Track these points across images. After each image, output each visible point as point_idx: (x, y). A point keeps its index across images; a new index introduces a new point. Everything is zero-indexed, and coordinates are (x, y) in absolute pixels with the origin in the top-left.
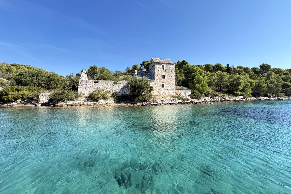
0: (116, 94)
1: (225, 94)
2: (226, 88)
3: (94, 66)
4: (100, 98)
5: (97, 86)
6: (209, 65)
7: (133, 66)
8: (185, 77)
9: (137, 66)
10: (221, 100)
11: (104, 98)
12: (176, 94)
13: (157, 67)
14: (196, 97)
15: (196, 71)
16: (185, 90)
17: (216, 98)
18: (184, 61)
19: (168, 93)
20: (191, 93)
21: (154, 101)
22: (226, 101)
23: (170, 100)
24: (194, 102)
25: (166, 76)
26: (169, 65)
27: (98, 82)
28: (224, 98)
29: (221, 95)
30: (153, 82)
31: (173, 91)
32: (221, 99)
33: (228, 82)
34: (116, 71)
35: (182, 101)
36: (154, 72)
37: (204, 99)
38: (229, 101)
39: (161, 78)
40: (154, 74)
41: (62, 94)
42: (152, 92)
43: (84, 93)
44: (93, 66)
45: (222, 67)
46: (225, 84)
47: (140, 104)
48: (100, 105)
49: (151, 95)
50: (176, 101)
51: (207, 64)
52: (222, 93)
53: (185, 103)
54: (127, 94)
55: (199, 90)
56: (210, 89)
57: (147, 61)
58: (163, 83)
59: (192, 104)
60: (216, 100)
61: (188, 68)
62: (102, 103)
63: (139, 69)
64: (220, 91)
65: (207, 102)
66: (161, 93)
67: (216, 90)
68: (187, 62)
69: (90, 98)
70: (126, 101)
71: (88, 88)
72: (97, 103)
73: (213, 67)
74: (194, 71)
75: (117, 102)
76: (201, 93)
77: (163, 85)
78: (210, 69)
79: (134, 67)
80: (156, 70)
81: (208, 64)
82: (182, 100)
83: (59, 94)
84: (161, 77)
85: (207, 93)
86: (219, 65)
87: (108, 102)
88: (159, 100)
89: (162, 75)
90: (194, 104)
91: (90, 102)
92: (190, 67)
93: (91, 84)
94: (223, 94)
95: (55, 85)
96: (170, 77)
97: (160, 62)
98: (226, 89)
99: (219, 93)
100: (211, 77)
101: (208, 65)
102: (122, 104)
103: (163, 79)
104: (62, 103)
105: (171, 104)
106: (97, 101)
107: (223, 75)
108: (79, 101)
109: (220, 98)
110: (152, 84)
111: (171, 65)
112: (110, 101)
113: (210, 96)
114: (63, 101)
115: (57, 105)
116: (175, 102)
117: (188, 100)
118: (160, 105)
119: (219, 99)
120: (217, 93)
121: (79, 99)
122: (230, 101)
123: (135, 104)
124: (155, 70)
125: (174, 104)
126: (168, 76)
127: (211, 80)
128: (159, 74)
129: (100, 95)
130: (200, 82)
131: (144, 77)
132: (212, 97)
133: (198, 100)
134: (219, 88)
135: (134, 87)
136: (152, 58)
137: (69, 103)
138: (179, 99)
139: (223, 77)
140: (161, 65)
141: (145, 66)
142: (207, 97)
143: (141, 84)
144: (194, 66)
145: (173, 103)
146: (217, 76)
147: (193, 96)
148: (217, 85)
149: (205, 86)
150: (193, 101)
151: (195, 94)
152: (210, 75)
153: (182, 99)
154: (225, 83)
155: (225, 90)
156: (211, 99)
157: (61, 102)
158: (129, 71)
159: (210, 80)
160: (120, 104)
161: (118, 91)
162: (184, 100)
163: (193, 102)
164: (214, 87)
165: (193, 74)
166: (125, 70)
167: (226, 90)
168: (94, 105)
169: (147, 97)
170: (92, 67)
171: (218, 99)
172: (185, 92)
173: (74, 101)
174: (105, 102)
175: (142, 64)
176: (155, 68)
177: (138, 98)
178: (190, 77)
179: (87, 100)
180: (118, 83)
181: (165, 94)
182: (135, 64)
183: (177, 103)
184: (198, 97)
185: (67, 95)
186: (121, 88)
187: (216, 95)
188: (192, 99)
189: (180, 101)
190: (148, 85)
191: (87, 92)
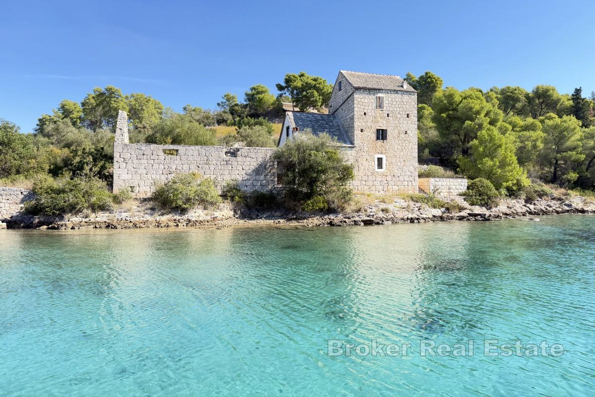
0: (239, 191)
1: (572, 189)
2: (574, 170)
3: (108, 90)
4: (193, 204)
6: (515, 90)
7: (250, 92)
8: (442, 135)
9: (262, 92)
10: (557, 209)
11: (205, 202)
12: (421, 190)
13: (362, 103)
14: (484, 199)
15: (478, 113)
16: (443, 177)
17: (541, 204)
18: (427, 74)
19: (396, 188)
20: (468, 188)
21: (359, 211)
22: (574, 212)
23: (407, 208)
24: (479, 215)
25: (389, 133)
26: (398, 97)
27: (177, 151)
28: (567, 202)
29: (558, 192)
30: (349, 152)
31: (411, 179)
32: (557, 206)
33: (580, 149)
34: (185, 109)
35: (444, 213)
36: (352, 119)
37: (508, 207)
38: (583, 211)
39: (375, 138)
40: (353, 127)
42: (352, 185)
43: (132, 187)
44: (103, 90)
45: (559, 100)
46: (570, 157)
47: (315, 221)
48: (197, 224)
49: (348, 193)
50: (428, 212)
51: (509, 88)
52: (561, 185)
53: (452, 218)
54: (271, 191)
55: (490, 175)
56: (525, 175)
57: (300, 76)
58: (380, 156)
59: (476, 220)
60: (543, 208)
61: (452, 104)
62: (201, 219)
64: (554, 179)
65: (517, 214)
66: (373, 188)
67: (541, 178)
68: (438, 78)
69: (157, 203)
70: (269, 213)
71: (145, 172)
72: (185, 217)
73: (527, 96)
74: (470, 115)
75: (243, 216)
76: (498, 187)
77: (380, 160)
78: (519, 105)
79: (253, 95)
80: (358, 111)
81: (513, 86)
82: (443, 209)
83: (62, 191)
84: (374, 136)
85: (515, 188)
86: (547, 91)
87: (218, 214)
89: (378, 130)
90: (483, 220)
91: (163, 215)
92: (457, 99)
94: (563, 190)
95: (15, 159)
96: (403, 135)
97: (370, 86)
99: (552, 185)
100: (524, 133)
101: (512, 92)
102: (261, 221)
103: (380, 142)
104: (76, 219)
105: (412, 221)
106: (183, 211)
107: (566, 129)
108: (126, 214)
109: (554, 202)
110: (348, 156)
111: (406, 97)
112: (222, 213)
113: (524, 197)
114: (76, 214)
115: (66, 225)
116: (424, 216)
117: (461, 209)
118: (382, 224)
119: (552, 205)
120: (547, 188)
121: (125, 205)
122: (587, 211)
123: (300, 219)
124: (355, 113)
125: (422, 221)
126: (396, 132)
127: (526, 143)
128: (369, 124)
130: (495, 150)
132: (529, 200)
133: (491, 208)
134: (552, 170)
135: (290, 166)
136: (341, 71)
137: (98, 219)
138: (435, 207)
139: (565, 133)
140: (374, 97)
142: (514, 201)
144: (470, 97)
145: (417, 217)
146: (545, 131)
147: (476, 195)
148: (544, 160)
149: (510, 165)
150: (476, 212)
151: (479, 191)
152: (522, 127)
153: (442, 207)
154: (570, 153)
155: (571, 177)
156: (528, 205)
157: (70, 214)
158: (236, 108)
159: (522, 142)
160: (254, 222)
161: (240, 178)
162: (448, 209)
163: (476, 215)
164: (534, 167)
165: (468, 122)
166: (219, 104)
167: (573, 176)
168: (175, 224)
169: (336, 200)
170: (101, 94)
171: (548, 205)
172: (448, 184)
173: (111, 212)
174: (207, 215)
175: (284, 85)
176: (355, 105)
177: (311, 203)
178: (456, 132)
179: (153, 209)
180: (239, 153)
181: (385, 189)
182: (255, 85)
183: (429, 218)
184: (489, 198)
185: (87, 192)
186: (250, 171)
187: (542, 195)
188: (472, 204)
189: (438, 212)
190: (339, 161)
191: (142, 183)
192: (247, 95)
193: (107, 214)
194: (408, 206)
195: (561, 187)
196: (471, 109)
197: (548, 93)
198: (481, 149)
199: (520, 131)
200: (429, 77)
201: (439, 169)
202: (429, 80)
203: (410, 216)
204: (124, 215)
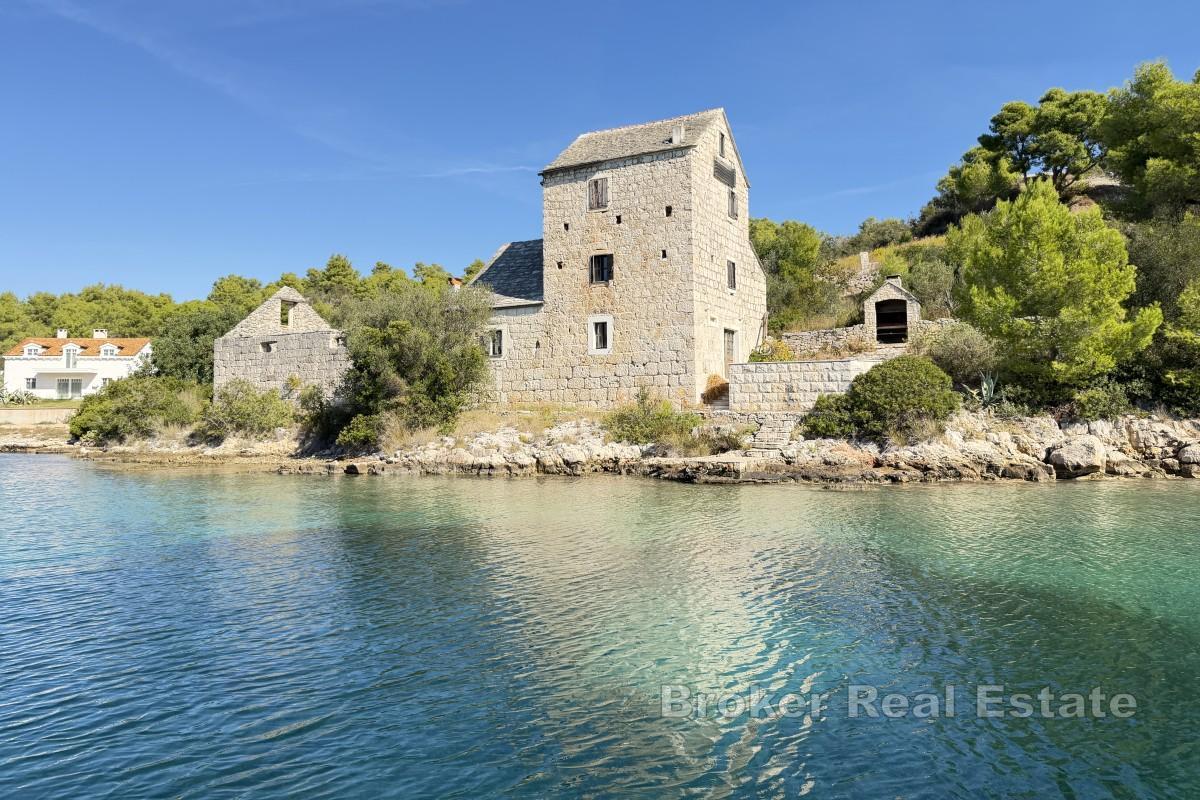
13: (560, 205)
25: (617, 262)
26: (643, 171)
31: (677, 368)
39: (588, 279)
58: (600, 319)
66: (584, 394)
77: (602, 328)
80: (549, 221)
84: (585, 275)
89: (594, 259)
96: (656, 262)
103: (599, 288)
124: (545, 228)
126: (639, 258)
128: (574, 249)
140: (585, 184)
176: (545, 211)
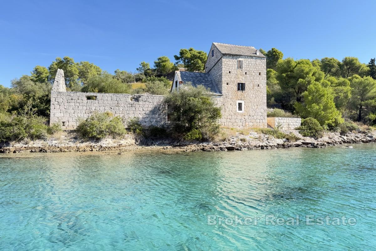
0: (139, 125)
1: (372, 125)
2: (373, 113)
4: (105, 135)
5: (94, 105)
6: (331, 60)
7: (157, 61)
8: (283, 88)
9: (165, 61)
10: (362, 139)
11: (113, 133)
12: (269, 126)
13: (228, 64)
14: (312, 132)
15: (307, 73)
16: (284, 116)
17: (352, 136)
18: (273, 49)
19: (251, 124)
20: (302, 124)
21: (224, 140)
22: (374, 141)
23: (259, 139)
24: (310, 143)
25: (246, 86)
26: (253, 61)
27: (96, 97)
28: (369, 135)
29: (363, 127)
30: (218, 99)
31: (262, 118)
32: (363, 137)
35: (285, 142)
36: (221, 75)
37: (329, 138)
39: (237, 89)
40: (221, 81)
41: (16, 124)
42: (219, 122)
43: (63, 123)
45: (360, 67)
46: (371, 103)
47: (193, 147)
48: (106, 149)
49: (217, 127)
50: (274, 142)
51: (327, 58)
52: (365, 123)
53: (291, 146)
54: (163, 126)
55: (316, 116)
56: (341, 116)
57: (190, 51)
58: (240, 102)
59: (308, 147)
60: (353, 138)
61: (290, 68)
62: (109, 146)
63: (171, 67)
64: (359, 119)
65: (336, 142)
66: (235, 124)
67: (351, 118)
68: (280, 52)
69: (79, 134)
70: (161, 141)
71: (73, 111)
72: (99, 144)
73: (339, 64)
74: (302, 75)
75: (143, 143)
76: (322, 124)
77: (240, 105)
78: (333, 70)
79: (159, 63)
80: (225, 70)
81: (329, 57)
82: (284, 139)
83: (10, 125)
84: (236, 88)
85: (333, 125)
86: (352, 60)
87: (123, 142)
88: (235, 139)
89: (239, 84)
90: (312, 147)
91: (82, 142)
92: (293, 64)
93: (78, 101)
94: (366, 126)
96: (256, 87)
97: (233, 53)
98: (373, 116)
99: (358, 123)
100: (338, 87)
101: (329, 61)
102: (154, 147)
103: (240, 92)
104: (18, 145)
105: (262, 147)
106: (98, 140)
108: (56, 142)
109: (360, 134)
110: (217, 102)
111: (258, 61)
112: (127, 141)
113: (339, 131)
114: (19, 141)
115: (9, 149)
116: (271, 144)
117: (297, 139)
118: (241, 150)
119: (359, 136)
120: (355, 124)
121: (56, 135)
123: (182, 146)
124: (223, 72)
125: (269, 148)
126: (252, 85)
127: (340, 94)
128: (232, 80)
129: (103, 128)
130: (320, 98)
131: (198, 86)
132: (343, 133)
133: (317, 139)
134: (358, 112)
135: (176, 108)
136: (214, 43)
137: (35, 145)
138: (278, 138)
139: (367, 87)
140: (236, 61)
141: (186, 61)
142: (333, 134)
143: (196, 102)
144: (302, 62)
145: (266, 145)
146: (352, 86)
147: (307, 129)
148: (352, 105)
149: (330, 108)
150: (307, 141)
151: (309, 126)
152: (337, 83)
153: (284, 137)
154: (370, 101)
155: (371, 117)
156: (343, 136)
157: (14, 142)
158: (148, 71)
159: (337, 93)
160: (149, 148)
161: (141, 117)
162: (288, 139)
163: (307, 144)
164: (345, 110)
165: (301, 80)
166: (137, 69)
168: (91, 149)
169: (208, 133)
170: (61, 62)
171: (356, 137)
172: (288, 121)
173: (45, 140)
174: (115, 143)
175: (179, 56)
176: (223, 66)
177: (190, 134)
178: (293, 87)
179: (75, 138)
180: (140, 99)
181: (244, 125)
182: (161, 57)
183: (275, 146)
184: (316, 131)
185: (28, 126)
186: (148, 112)
187: (351, 129)
188: (305, 136)
189: (281, 141)
190: (210, 104)
191: (71, 120)
192: (155, 63)
193: (42, 141)
194: (260, 137)
195: (364, 124)
196: (303, 71)
197: (353, 62)
198: (310, 98)
199: (336, 86)
200: (274, 52)
201: (282, 112)
202: (274, 53)
203: (261, 144)
204: (54, 142)
